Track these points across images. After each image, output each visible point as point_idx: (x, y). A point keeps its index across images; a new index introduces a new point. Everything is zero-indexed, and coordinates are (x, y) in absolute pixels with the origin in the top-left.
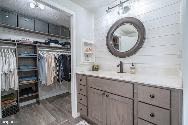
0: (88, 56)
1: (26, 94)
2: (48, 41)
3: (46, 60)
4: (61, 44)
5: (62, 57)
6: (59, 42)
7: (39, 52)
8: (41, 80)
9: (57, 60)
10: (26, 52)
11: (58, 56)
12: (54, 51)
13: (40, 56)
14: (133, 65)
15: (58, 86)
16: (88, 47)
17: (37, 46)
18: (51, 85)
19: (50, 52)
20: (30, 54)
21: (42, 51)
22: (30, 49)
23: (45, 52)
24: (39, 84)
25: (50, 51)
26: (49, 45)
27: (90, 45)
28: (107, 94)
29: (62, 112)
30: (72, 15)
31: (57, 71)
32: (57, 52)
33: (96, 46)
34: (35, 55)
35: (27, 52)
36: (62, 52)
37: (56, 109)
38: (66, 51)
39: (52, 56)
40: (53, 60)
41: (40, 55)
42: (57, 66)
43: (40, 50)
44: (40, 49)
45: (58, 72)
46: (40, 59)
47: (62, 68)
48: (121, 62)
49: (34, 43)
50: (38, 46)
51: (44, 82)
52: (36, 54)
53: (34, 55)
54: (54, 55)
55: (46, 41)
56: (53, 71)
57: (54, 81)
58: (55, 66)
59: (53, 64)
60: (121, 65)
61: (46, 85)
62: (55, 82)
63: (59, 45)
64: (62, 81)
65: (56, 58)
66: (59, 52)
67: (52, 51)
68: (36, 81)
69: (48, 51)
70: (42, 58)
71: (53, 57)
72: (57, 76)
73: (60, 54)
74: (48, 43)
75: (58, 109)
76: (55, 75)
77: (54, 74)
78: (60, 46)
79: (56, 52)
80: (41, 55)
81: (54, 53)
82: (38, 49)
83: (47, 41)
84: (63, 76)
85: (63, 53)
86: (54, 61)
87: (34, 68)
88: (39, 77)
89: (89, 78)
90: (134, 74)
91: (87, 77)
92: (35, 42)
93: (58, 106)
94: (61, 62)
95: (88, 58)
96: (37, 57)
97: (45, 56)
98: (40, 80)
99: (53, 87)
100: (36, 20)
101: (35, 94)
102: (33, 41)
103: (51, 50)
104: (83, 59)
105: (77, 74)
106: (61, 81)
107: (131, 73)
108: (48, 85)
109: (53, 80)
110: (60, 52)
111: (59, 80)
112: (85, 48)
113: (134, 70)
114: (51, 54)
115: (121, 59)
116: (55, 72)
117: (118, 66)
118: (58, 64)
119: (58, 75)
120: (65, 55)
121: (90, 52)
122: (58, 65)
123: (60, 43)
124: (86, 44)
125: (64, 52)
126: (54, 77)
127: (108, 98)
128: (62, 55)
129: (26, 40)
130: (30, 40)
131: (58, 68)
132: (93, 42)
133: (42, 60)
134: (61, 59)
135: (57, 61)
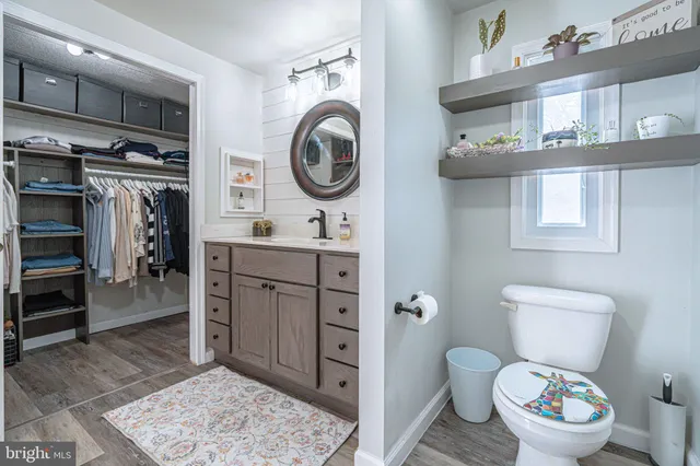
0: (241, 195)
1: (43, 310)
2: (120, 145)
3: (112, 203)
4: (165, 156)
5: (167, 198)
6: (156, 148)
7: (91, 178)
8: (95, 267)
9: (149, 205)
10: (44, 179)
11: (153, 193)
12: (141, 179)
13: (92, 192)
14: (345, 219)
15: (152, 290)
16: (244, 171)
17: (83, 161)
18: (127, 281)
19: (125, 182)
20: (58, 186)
21: (98, 176)
22: (58, 171)
23: (110, 181)
24: (88, 279)
25: (127, 178)
26: (124, 158)
27: (252, 164)
28: (273, 283)
29: (162, 355)
30: (193, 84)
31: (150, 239)
32: (152, 180)
33: (267, 167)
34: (74, 187)
35: (47, 180)
36: (167, 182)
37: (144, 351)
38: (180, 179)
39: (134, 192)
40: (136, 206)
41: (90, 188)
42: (151, 225)
43: (93, 175)
44: (94, 171)
45: (151, 245)
46: (92, 201)
47: (167, 232)
48: (322, 212)
49: (73, 151)
50: (87, 161)
51: (105, 272)
52: (79, 187)
53: (73, 190)
54: (141, 190)
55: (114, 145)
56: (138, 239)
57: (138, 271)
58: (141, 225)
59: (136, 219)
60: (322, 219)
61: (111, 281)
62: (142, 273)
63: (156, 158)
64: (166, 272)
65: (146, 201)
66: (157, 181)
67: (133, 179)
68: (78, 269)
69: (120, 178)
70: (98, 198)
71: (135, 197)
72: (149, 255)
73: (160, 186)
74: (121, 153)
75: (151, 350)
76: (142, 252)
77: (138, 248)
78: (160, 162)
79: (146, 180)
80: (96, 190)
81: (139, 184)
82: (87, 170)
83: (117, 147)
84: (171, 256)
85: (171, 185)
86: (138, 209)
87: (73, 228)
88: (88, 257)
89: (236, 251)
90: (348, 239)
91: (230, 248)
92: (75, 149)
93: (151, 345)
94: (164, 212)
95: (242, 201)
96: (84, 195)
97: (111, 193)
98: (91, 266)
99: (135, 289)
100: (81, 81)
101: (73, 310)
102: (70, 147)
103: (129, 174)
104: (227, 203)
105: (206, 243)
106: (161, 273)
107: (342, 239)
108: (118, 280)
109: (135, 267)
110: (162, 181)
111: (156, 268)
112: (233, 173)
113: (348, 232)
114: (130, 188)
115: (324, 205)
116: (142, 242)
117: (311, 221)
118: (152, 218)
119: (151, 253)
120: (176, 192)
121: (248, 185)
122: (152, 223)
123: (162, 151)
124: (236, 161)
125: (173, 182)
126: (139, 259)
127: (274, 293)
128: (168, 190)
129: (46, 140)
130: (60, 143)
131: (152, 232)
132: (259, 158)
133: (99, 205)
134: (163, 204)
135: (148, 210)
